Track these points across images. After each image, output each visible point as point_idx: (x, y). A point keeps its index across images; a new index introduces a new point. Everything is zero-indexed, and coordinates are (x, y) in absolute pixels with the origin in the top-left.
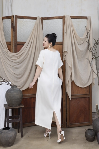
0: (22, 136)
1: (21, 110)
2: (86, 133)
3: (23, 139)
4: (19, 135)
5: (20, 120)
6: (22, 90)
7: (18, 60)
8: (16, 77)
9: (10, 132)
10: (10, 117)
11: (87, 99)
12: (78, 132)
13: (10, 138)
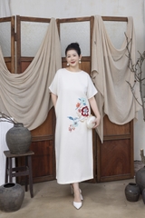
0: (32, 196)
1: (30, 159)
2: (126, 190)
3: (33, 200)
4: (27, 194)
5: (28, 172)
6: (30, 129)
7: (22, 86)
8: (20, 111)
9: (15, 190)
10: (14, 170)
11: (127, 141)
12: (114, 188)
13: (16, 198)
